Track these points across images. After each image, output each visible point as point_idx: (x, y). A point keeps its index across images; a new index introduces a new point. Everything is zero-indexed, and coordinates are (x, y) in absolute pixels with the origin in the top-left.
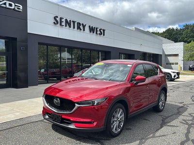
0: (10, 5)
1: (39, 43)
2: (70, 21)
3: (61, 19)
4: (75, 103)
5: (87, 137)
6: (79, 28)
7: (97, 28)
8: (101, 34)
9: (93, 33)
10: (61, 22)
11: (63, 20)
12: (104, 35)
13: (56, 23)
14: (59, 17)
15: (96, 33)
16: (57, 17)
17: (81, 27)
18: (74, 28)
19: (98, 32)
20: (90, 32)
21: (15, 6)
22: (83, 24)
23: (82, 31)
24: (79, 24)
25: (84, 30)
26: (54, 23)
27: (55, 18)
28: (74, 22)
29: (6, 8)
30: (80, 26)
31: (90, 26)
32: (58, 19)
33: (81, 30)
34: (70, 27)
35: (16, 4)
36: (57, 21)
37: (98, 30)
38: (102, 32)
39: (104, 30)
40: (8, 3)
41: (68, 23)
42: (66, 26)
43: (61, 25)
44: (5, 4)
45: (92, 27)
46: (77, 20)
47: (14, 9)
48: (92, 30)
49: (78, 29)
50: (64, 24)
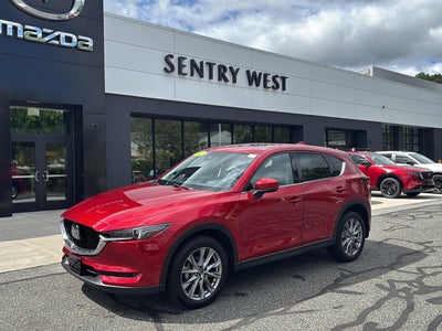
0: (69, 39)
1: (133, 115)
2: (202, 63)
3: (181, 59)
4: (101, 233)
5: (137, 305)
6: (222, 77)
7: (266, 75)
8: (276, 87)
9: (257, 85)
10: (181, 66)
11: (187, 63)
12: (284, 89)
13: (169, 69)
14: (176, 57)
15: (265, 86)
16: (172, 57)
17: (228, 75)
18: (211, 77)
19: (270, 84)
20: (250, 84)
21: (78, 40)
22: (231, 68)
23: (230, 83)
24: (222, 69)
25: (234, 81)
26: (165, 69)
27: (167, 59)
28: (210, 65)
29: (59, 46)
30: (224, 74)
31: (248, 72)
32: (174, 61)
33: (226, 80)
34: (202, 76)
35: (80, 37)
36: (172, 66)
37: (269, 78)
38: (279, 83)
39: (284, 79)
40: (63, 35)
41: (197, 69)
42: (192, 74)
43: (180, 72)
44: (58, 38)
45: (254, 73)
46: (218, 61)
47: (76, 47)
48: (253, 79)
49: (220, 80)
50: (187, 70)
